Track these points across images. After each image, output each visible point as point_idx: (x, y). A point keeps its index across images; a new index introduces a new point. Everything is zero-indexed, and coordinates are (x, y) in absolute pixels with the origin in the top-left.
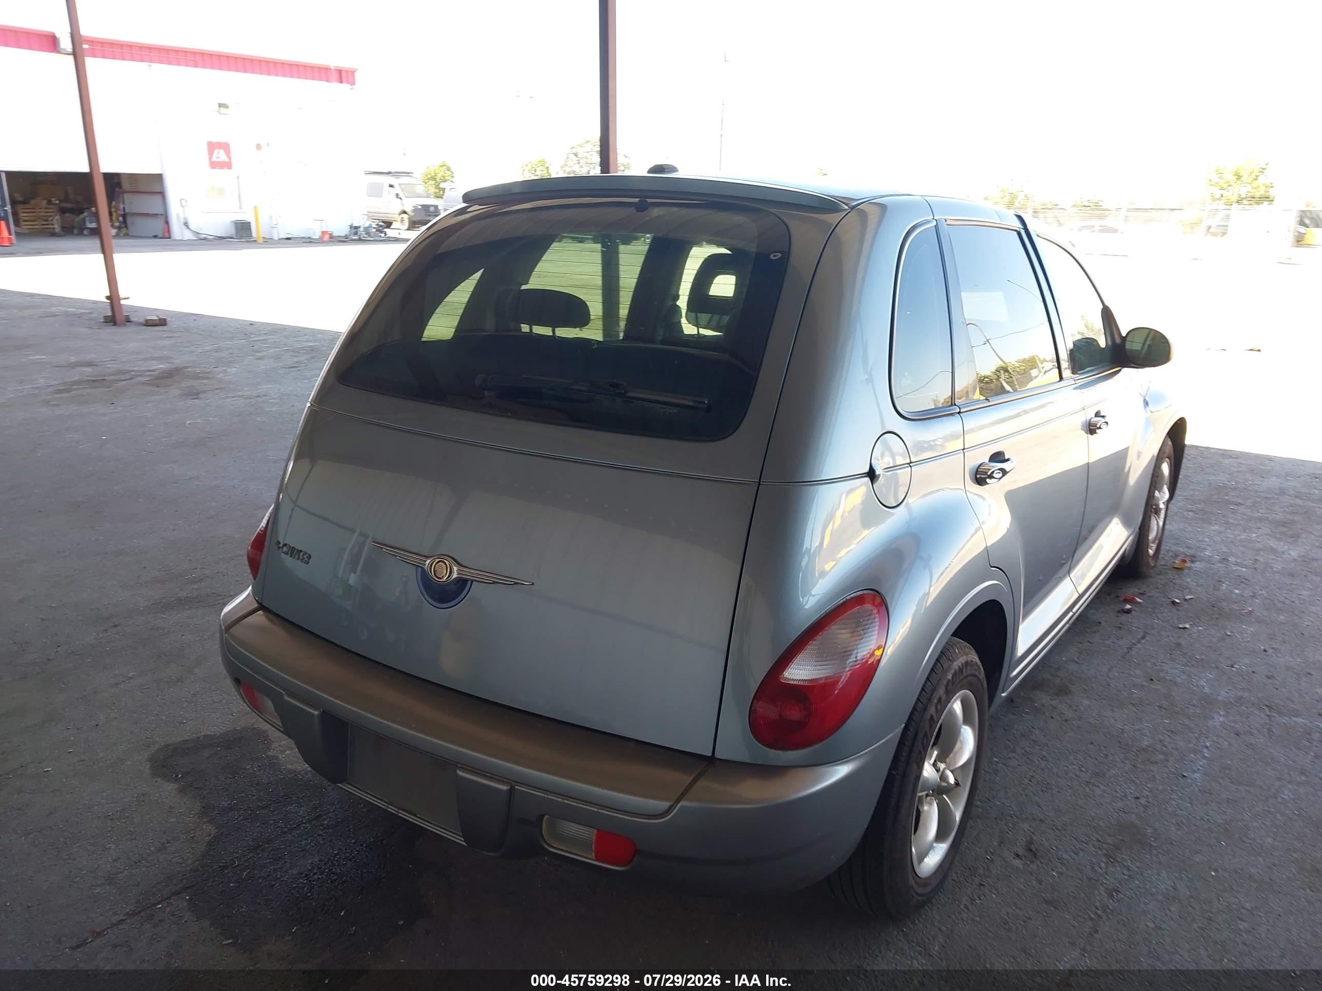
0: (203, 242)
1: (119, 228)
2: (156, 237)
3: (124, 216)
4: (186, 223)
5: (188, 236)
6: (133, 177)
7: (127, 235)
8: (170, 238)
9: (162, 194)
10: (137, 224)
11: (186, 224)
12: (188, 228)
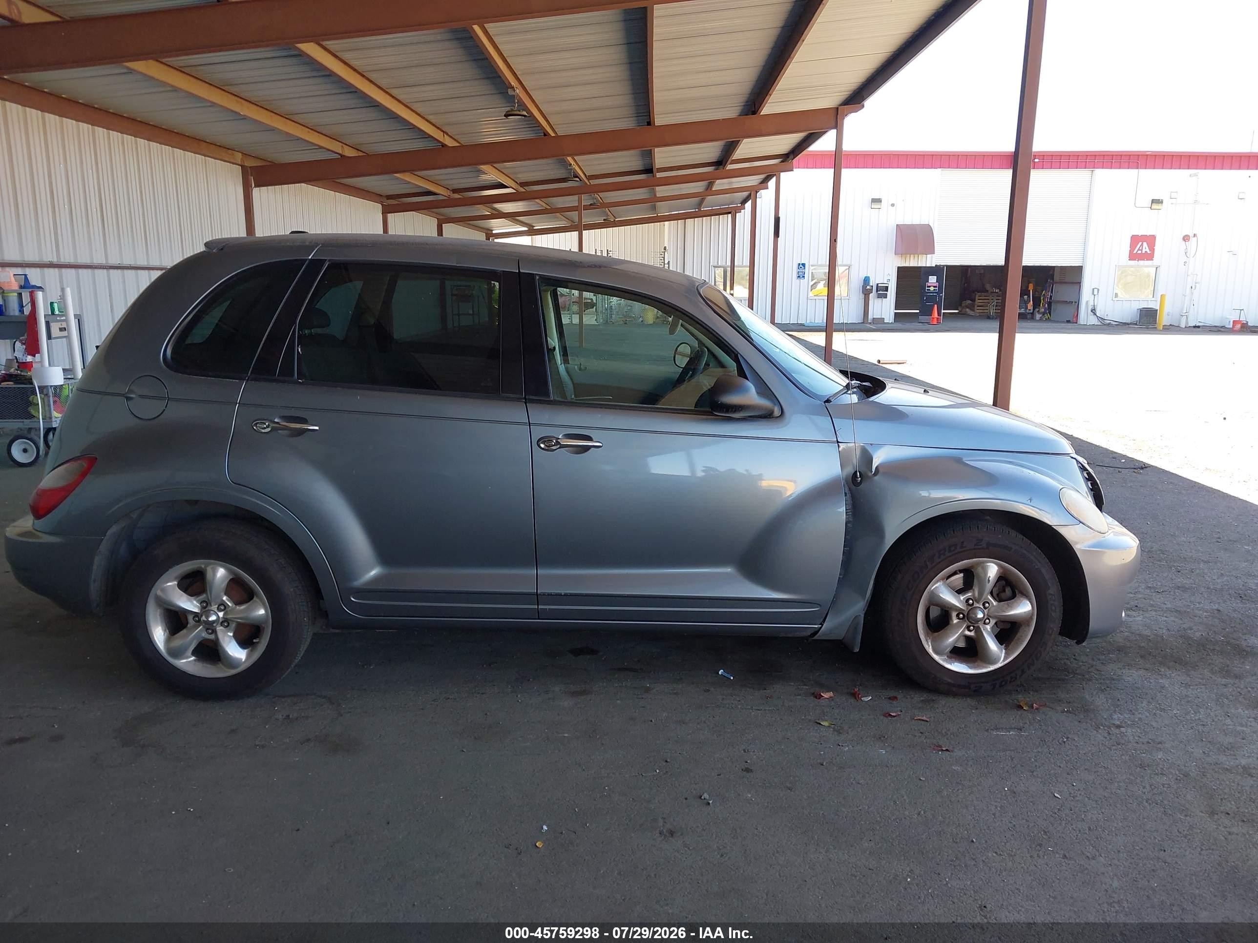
0: (1107, 327)
1: (1044, 314)
2: (1068, 322)
3: (1050, 304)
4: (1095, 310)
5: (1093, 320)
6: (1063, 269)
7: (1048, 320)
8: (1077, 323)
9: (1079, 283)
10: (1057, 309)
11: (1093, 311)
12: (1095, 314)
